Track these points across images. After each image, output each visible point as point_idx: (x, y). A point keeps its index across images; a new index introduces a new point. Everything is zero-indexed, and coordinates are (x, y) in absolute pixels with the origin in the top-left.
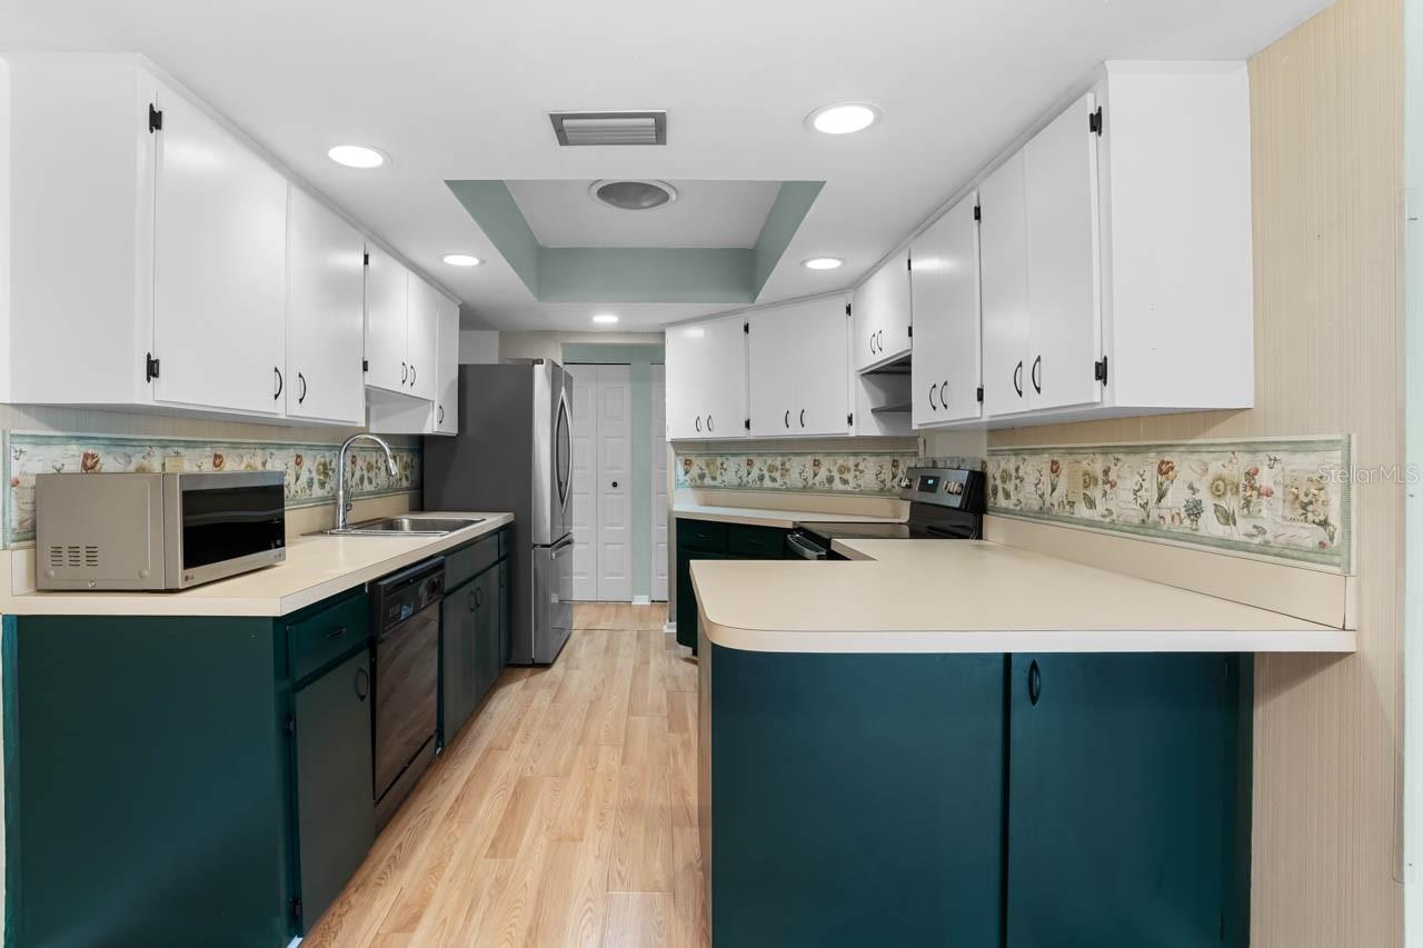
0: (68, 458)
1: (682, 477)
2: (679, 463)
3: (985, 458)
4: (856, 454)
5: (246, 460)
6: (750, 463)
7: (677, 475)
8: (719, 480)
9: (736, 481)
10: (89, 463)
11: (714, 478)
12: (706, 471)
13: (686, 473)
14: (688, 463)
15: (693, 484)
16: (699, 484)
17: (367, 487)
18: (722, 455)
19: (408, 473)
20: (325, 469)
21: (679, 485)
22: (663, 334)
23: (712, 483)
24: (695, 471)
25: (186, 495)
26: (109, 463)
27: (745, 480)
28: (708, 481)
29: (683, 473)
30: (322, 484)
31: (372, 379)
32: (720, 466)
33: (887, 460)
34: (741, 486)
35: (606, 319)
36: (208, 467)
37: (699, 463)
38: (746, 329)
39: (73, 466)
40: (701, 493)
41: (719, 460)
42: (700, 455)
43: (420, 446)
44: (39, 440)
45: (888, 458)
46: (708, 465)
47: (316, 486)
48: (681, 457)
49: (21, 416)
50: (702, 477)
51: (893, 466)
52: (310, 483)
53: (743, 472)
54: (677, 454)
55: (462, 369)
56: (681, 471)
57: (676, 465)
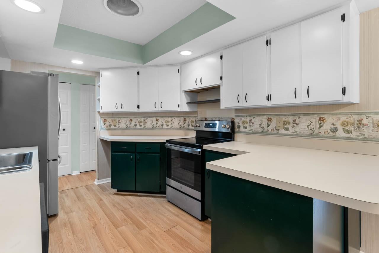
1: (103, 126)
2: (102, 121)
3: (234, 117)
4: (171, 117)
6: (131, 120)
8: (118, 126)
9: (125, 127)
11: (115, 126)
12: (112, 124)
13: (104, 124)
14: (105, 121)
15: (107, 128)
16: (109, 128)
18: (119, 118)
21: (102, 129)
24: (107, 124)
27: (129, 126)
28: (113, 127)
29: (103, 124)
32: (118, 122)
33: (182, 119)
34: (127, 128)
37: (109, 121)
38: (138, 73)
40: (110, 131)
41: (117, 120)
42: (110, 118)
45: (182, 118)
46: (112, 121)
48: (102, 119)
50: (110, 125)
51: (184, 120)
53: (128, 123)
54: (101, 118)
56: (102, 124)
57: (100, 122)
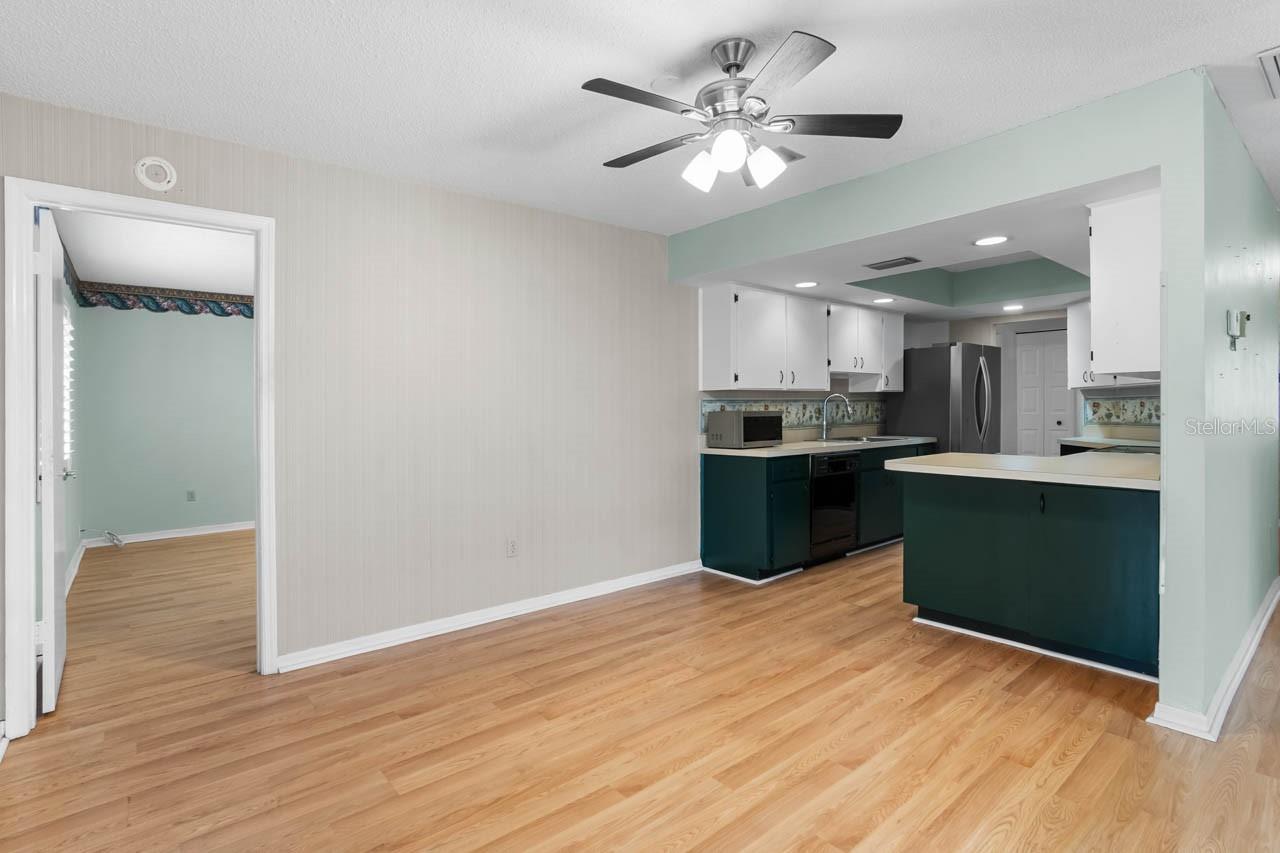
0: (716, 407)
1: (1090, 416)
2: (1088, 405)
5: (779, 407)
6: (1142, 405)
7: (1086, 415)
8: (1122, 418)
9: (1133, 420)
10: (723, 409)
11: (1118, 417)
12: (1112, 412)
13: (1095, 413)
14: (1096, 406)
15: (1101, 421)
16: (1106, 421)
17: (847, 420)
18: (1124, 399)
19: (878, 413)
20: (819, 411)
21: (1088, 422)
22: (1066, 310)
23: (1117, 420)
24: (1102, 411)
25: (745, 418)
26: (728, 408)
27: (1139, 417)
28: (1114, 419)
29: (1092, 413)
30: (818, 418)
31: (834, 368)
32: (1122, 407)
34: (1136, 423)
35: (1013, 307)
36: (762, 409)
37: (1105, 406)
39: (718, 409)
40: (1108, 428)
41: (1121, 403)
42: (1108, 399)
43: (884, 397)
44: (711, 402)
46: (1113, 407)
47: (814, 419)
48: (1090, 401)
49: (705, 394)
50: (1109, 416)
52: (811, 418)
53: (1138, 412)
54: (1086, 399)
55: (907, 353)
56: (1090, 412)
57: (1085, 407)
